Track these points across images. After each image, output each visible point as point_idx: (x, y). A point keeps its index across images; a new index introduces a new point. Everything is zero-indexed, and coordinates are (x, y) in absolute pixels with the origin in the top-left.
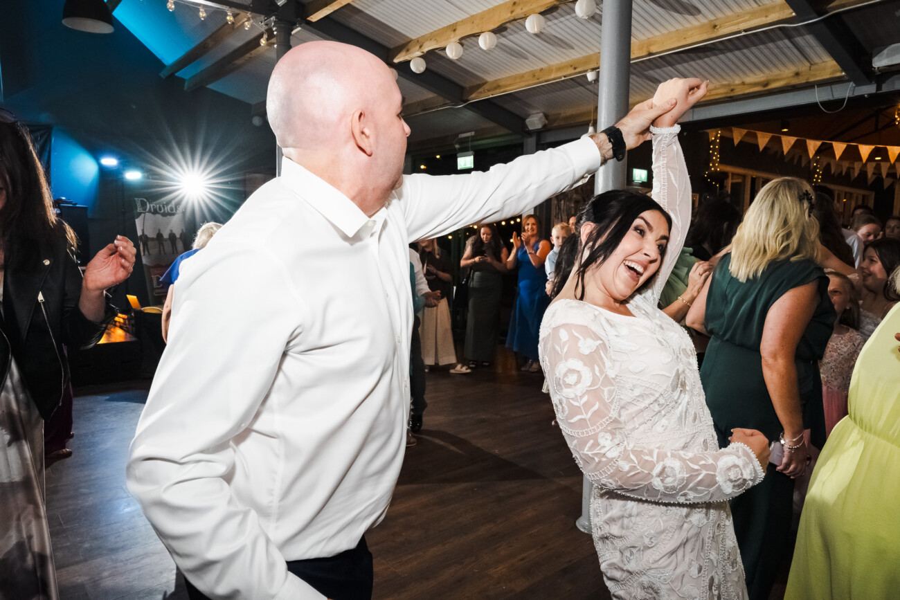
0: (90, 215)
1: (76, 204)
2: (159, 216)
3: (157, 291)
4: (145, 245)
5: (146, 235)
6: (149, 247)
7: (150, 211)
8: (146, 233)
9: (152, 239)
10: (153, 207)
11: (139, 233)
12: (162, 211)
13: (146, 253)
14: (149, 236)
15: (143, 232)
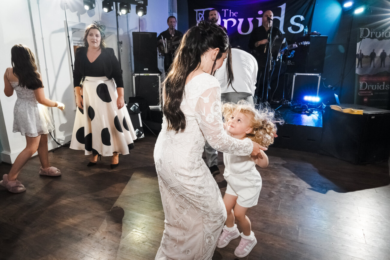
0: (328, 42)
1: (320, 35)
2: (376, 40)
3: (361, 92)
4: (360, 60)
5: (362, 54)
6: (362, 62)
7: (369, 37)
8: (362, 52)
9: (367, 57)
10: (373, 33)
11: (358, 52)
12: (380, 36)
13: (360, 66)
14: (364, 54)
15: (360, 52)
